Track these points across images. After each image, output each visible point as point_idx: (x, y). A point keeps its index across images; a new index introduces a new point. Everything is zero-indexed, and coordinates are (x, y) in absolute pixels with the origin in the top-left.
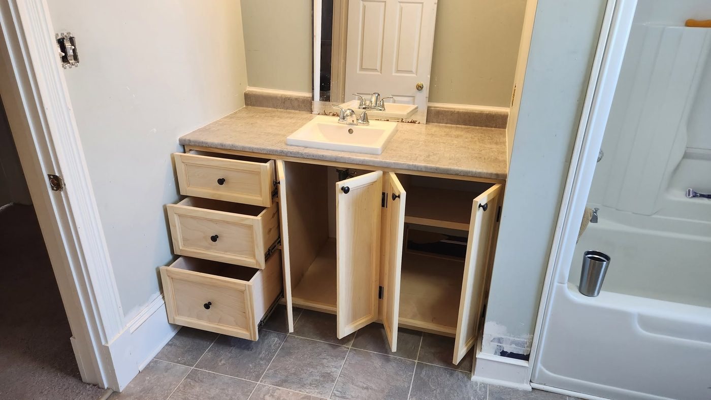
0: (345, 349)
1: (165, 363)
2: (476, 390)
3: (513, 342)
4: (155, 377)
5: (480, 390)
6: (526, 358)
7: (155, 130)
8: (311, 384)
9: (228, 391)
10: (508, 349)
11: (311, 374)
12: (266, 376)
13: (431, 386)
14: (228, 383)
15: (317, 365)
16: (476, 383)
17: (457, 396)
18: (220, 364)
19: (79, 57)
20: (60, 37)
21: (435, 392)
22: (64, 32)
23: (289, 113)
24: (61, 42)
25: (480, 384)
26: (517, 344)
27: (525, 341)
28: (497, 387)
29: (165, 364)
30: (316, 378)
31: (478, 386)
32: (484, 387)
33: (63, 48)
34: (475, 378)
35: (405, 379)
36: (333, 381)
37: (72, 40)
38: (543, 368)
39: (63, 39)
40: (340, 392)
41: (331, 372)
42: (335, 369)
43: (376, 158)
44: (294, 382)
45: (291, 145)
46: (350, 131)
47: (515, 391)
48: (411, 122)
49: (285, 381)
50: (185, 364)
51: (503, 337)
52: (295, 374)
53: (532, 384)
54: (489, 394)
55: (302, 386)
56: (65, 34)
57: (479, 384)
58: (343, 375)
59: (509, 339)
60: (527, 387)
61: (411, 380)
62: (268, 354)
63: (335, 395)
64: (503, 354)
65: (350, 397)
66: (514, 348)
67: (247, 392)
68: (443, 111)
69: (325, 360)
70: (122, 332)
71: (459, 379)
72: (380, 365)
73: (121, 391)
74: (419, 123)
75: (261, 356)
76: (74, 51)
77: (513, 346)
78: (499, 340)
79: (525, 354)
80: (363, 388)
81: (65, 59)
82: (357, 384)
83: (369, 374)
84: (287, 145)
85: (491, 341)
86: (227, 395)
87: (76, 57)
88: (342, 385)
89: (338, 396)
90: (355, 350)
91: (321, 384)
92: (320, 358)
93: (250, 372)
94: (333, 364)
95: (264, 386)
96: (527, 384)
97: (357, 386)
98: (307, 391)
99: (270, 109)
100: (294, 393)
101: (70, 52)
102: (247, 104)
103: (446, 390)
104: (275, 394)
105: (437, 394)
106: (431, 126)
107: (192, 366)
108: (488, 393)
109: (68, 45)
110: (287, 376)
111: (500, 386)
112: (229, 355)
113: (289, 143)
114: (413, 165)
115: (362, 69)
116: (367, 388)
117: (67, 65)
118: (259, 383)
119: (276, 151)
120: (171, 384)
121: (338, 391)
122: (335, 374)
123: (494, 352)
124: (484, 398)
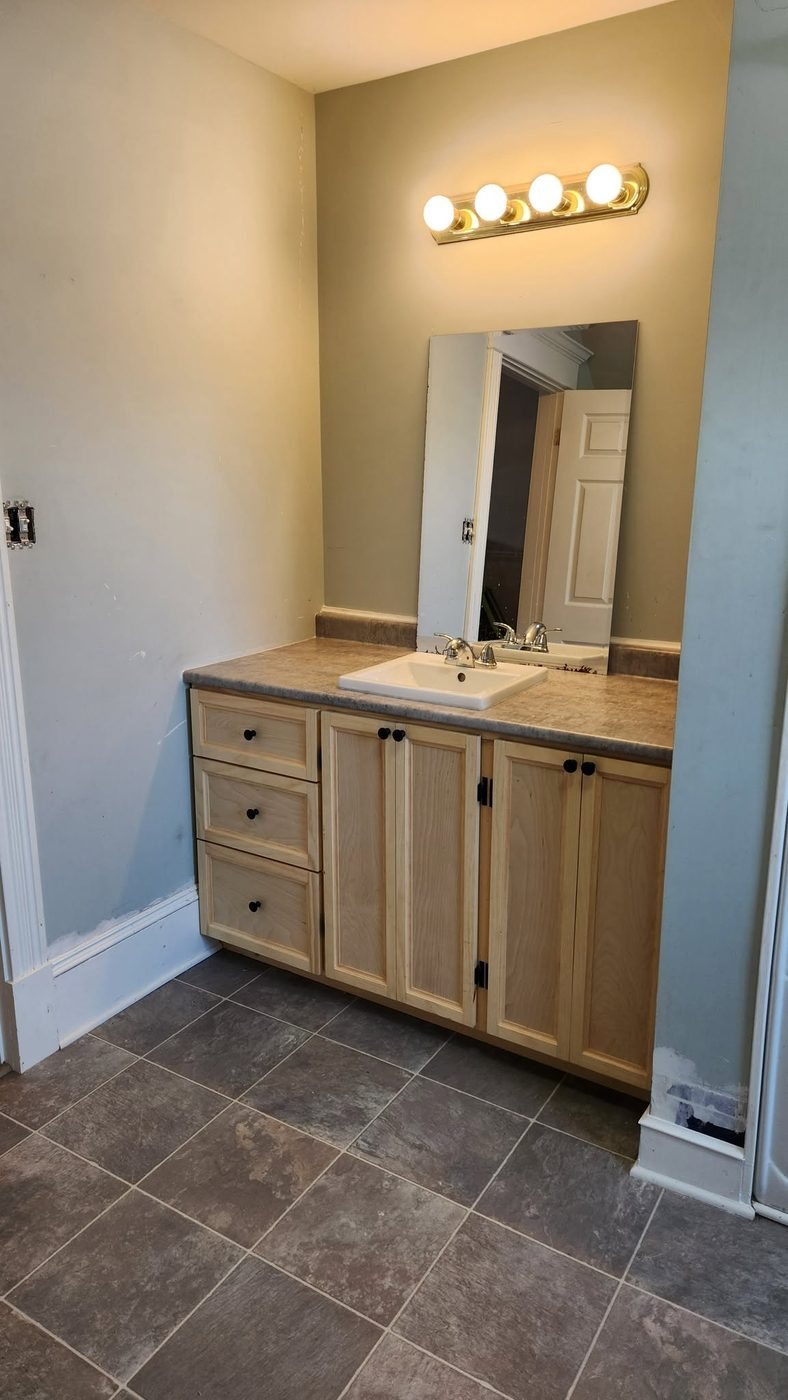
0: (407, 1076)
1: (103, 1042)
2: (633, 1195)
3: (710, 1100)
4: (80, 1060)
5: (642, 1196)
6: (738, 1139)
7: (143, 654)
8: (322, 1121)
9: (182, 1103)
10: (703, 1114)
11: (329, 1105)
12: (253, 1093)
13: (545, 1167)
14: (186, 1092)
15: (345, 1093)
16: (640, 1182)
17: (591, 1196)
18: (186, 1060)
19: (36, 535)
20: (12, 506)
21: (548, 1179)
22: (19, 499)
23: (379, 649)
24: (12, 514)
25: (647, 1186)
26: (719, 1104)
27: (734, 1099)
28: (680, 1198)
29: (102, 1045)
30: (334, 1112)
31: (642, 1188)
32: (653, 1192)
33: (14, 522)
34: (637, 1170)
35: (499, 1146)
36: (363, 1124)
37: (29, 512)
38: (776, 1170)
39: (17, 509)
40: (368, 1143)
41: (366, 1107)
42: (375, 1105)
43: (471, 713)
44: (294, 1112)
45: (346, 689)
46: (461, 677)
47: (717, 1212)
48: (581, 671)
49: (281, 1107)
50: (131, 1050)
51: (690, 1085)
52: (301, 1099)
53: (756, 1204)
54: (659, 1207)
55: (307, 1121)
56: (20, 503)
57: (644, 1184)
58: (386, 1116)
59: (703, 1092)
60: (745, 1208)
61: (510, 1150)
62: (270, 1059)
63: (358, 1147)
64: (694, 1124)
65: (383, 1155)
66: (715, 1114)
67: (212, 1112)
68: (638, 651)
69: (363, 1087)
70: (38, 968)
71: (605, 1167)
72: (460, 1113)
73: (22, 1072)
74: (595, 673)
75: (255, 1059)
76: (31, 526)
77: (712, 1108)
78: (683, 1091)
79: (737, 1131)
80: (413, 1146)
81: (14, 536)
82: (405, 1137)
83: (433, 1125)
84: (339, 688)
85: (669, 1092)
86: (177, 1110)
87: (31, 536)
88: (377, 1132)
89: (363, 1151)
90: (423, 1079)
91: (340, 1124)
92: (356, 1083)
93: (229, 1082)
94: (374, 1095)
95: (242, 1108)
96: (747, 1203)
97: (404, 1140)
98: (312, 1129)
99: (353, 642)
100: (287, 1129)
101: (24, 528)
102: (318, 634)
103: (572, 1182)
104: (256, 1124)
105: (551, 1185)
106: (613, 678)
107: (141, 1055)
108: (657, 1204)
109: (22, 518)
110: (287, 1100)
111: (688, 1198)
112: (206, 1049)
113: (341, 686)
114: (529, 728)
115: (574, 597)
116: (420, 1148)
117: (16, 545)
118: (236, 1101)
119: (318, 696)
120: (99, 1076)
121: (364, 1141)
122: (370, 1112)
123: (674, 1117)
124: (645, 1211)
